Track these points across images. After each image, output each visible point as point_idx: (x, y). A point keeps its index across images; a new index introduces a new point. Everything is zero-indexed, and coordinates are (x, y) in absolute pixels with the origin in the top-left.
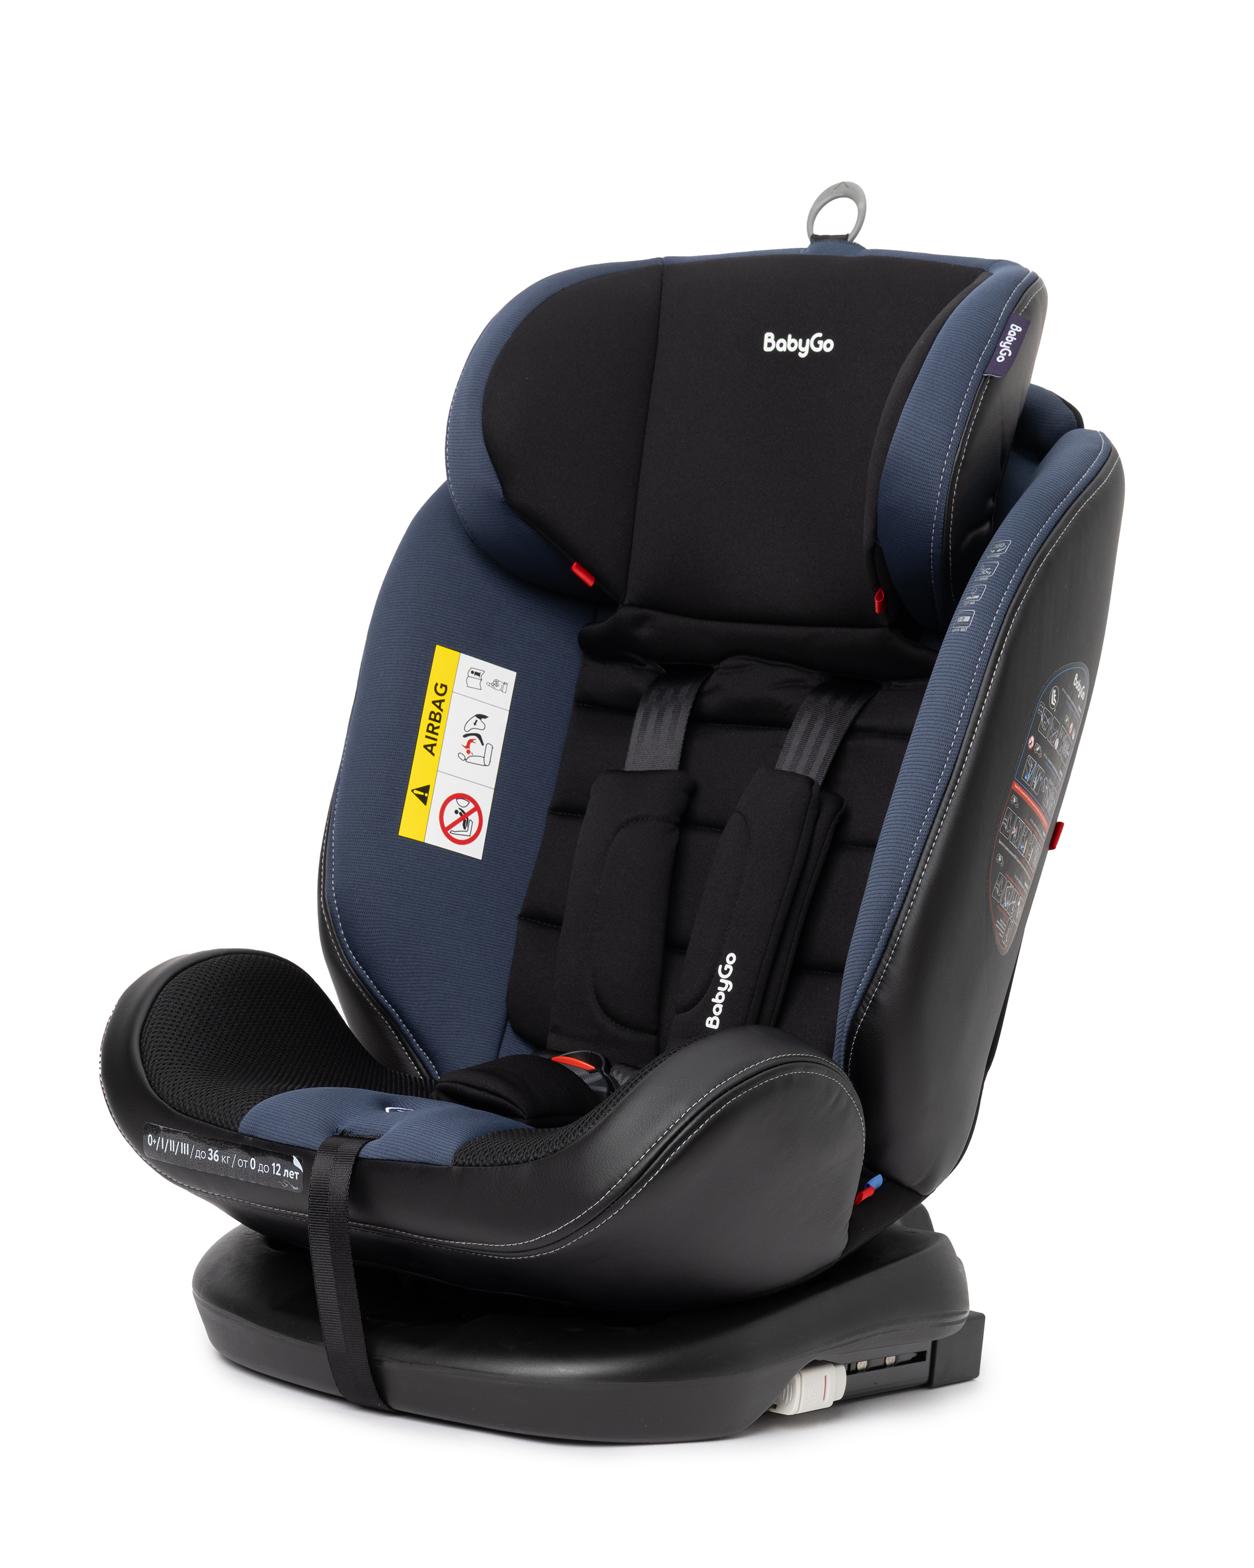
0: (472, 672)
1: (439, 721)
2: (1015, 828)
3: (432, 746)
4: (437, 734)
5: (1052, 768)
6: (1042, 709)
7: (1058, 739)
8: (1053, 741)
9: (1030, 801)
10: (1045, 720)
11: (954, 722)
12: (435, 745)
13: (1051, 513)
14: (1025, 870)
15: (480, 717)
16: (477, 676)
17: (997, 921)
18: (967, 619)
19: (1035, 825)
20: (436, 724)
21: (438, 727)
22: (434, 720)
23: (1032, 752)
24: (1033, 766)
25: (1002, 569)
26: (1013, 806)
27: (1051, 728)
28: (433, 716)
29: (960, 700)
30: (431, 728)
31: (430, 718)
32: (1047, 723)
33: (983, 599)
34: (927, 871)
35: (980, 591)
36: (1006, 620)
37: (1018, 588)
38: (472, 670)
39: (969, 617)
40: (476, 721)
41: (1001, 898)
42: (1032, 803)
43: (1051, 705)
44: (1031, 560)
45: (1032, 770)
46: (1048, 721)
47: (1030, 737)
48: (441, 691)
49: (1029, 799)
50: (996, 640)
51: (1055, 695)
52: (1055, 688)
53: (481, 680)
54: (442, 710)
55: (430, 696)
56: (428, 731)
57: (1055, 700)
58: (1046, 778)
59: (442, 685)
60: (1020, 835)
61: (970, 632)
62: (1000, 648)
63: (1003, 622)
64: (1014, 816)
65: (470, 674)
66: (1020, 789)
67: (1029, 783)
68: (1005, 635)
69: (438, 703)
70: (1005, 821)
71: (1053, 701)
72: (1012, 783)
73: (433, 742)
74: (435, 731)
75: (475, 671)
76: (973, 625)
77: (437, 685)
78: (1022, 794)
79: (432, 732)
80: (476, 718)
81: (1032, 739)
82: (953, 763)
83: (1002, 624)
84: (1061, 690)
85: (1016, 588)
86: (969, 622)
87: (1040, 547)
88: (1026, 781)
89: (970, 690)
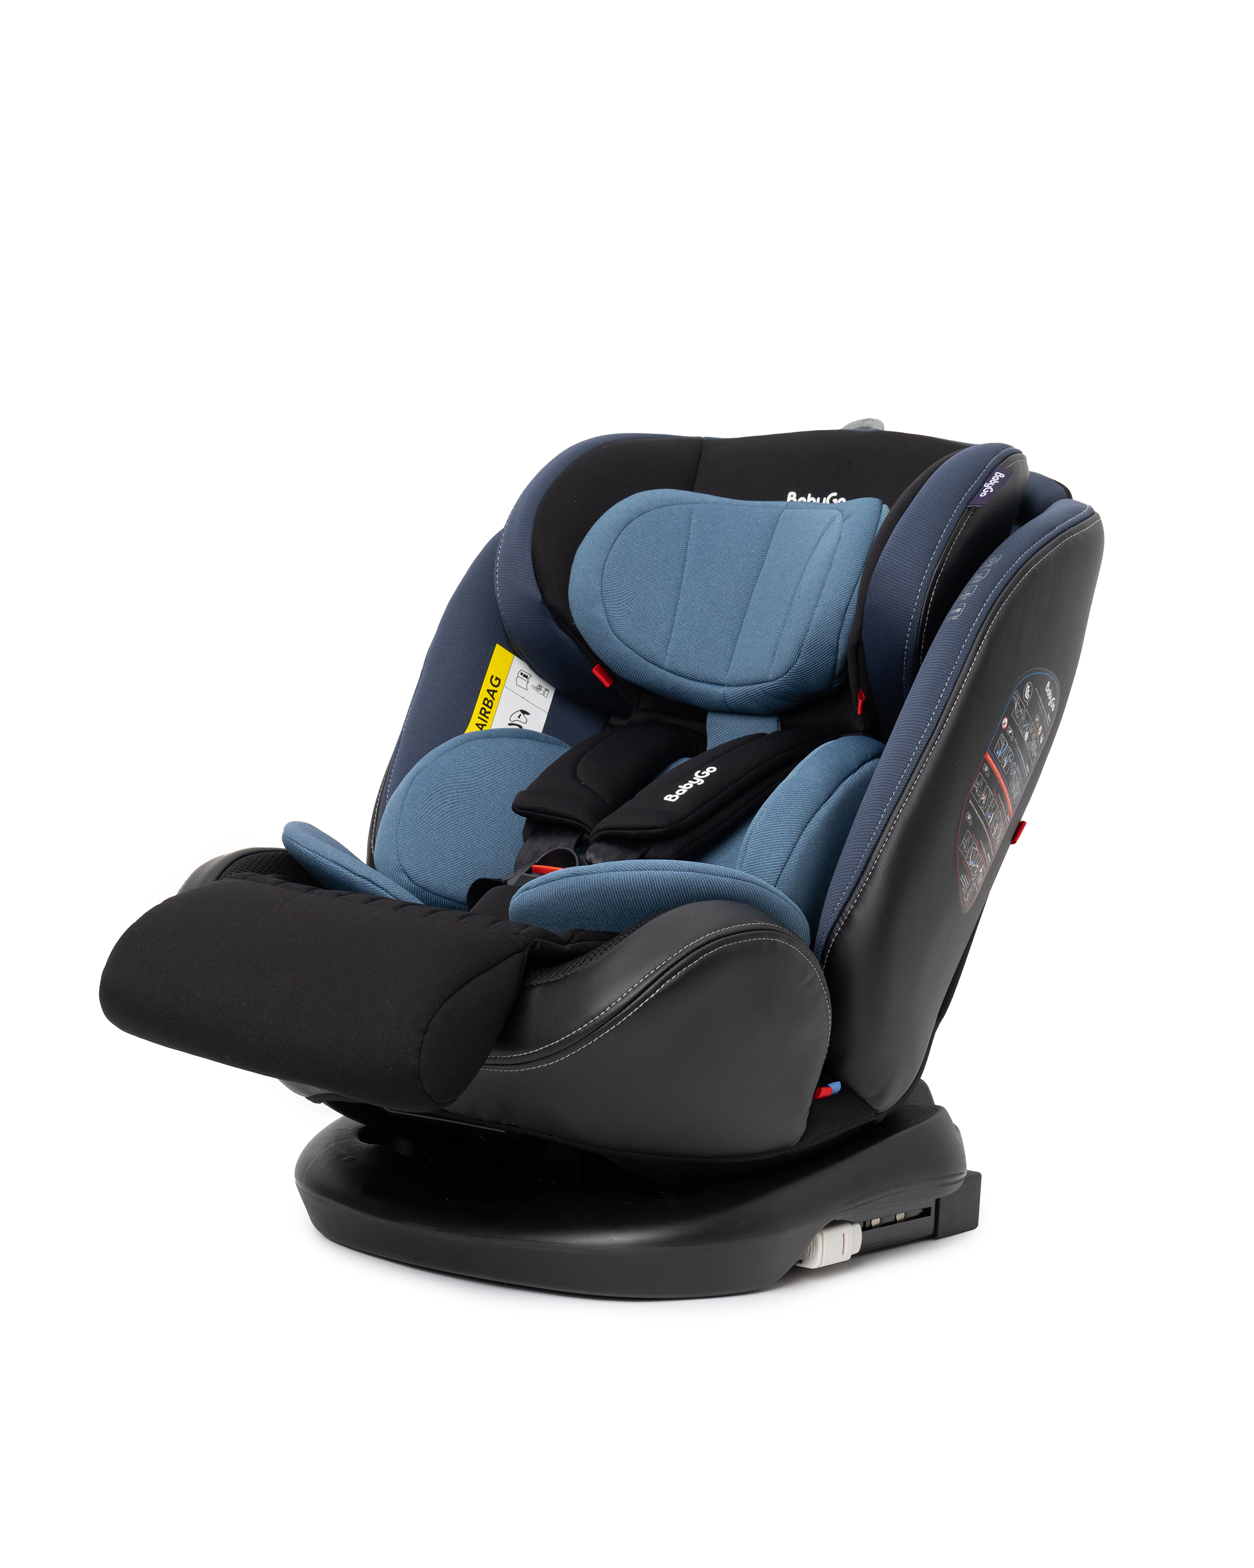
0: (522, 674)
1: (491, 708)
2: (985, 795)
3: (483, 725)
4: (488, 718)
5: (1021, 756)
6: (1017, 698)
7: (1028, 732)
8: (1023, 731)
9: (999, 776)
10: (1018, 708)
11: (940, 689)
12: (485, 725)
13: (1039, 539)
14: (989, 840)
15: (524, 712)
16: (525, 679)
17: (962, 875)
18: (958, 610)
19: (1002, 802)
20: (488, 709)
21: (489, 713)
22: (487, 705)
23: (1005, 731)
24: (1005, 746)
25: (992, 574)
26: (984, 774)
27: (1023, 718)
28: (486, 702)
29: (946, 672)
30: (483, 712)
31: (484, 703)
32: (1020, 713)
33: (974, 594)
34: (904, 809)
35: (972, 590)
36: (992, 611)
37: (1004, 588)
38: (521, 671)
39: (960, 609)
40: (520, 715)
41: (967, 855)
42: (1001, 780)
43: (1025, 697)
44: (1017, 569)
45: (1003, 748)
46: (1021, 711)
47: (1004, 718)
48: (496, 683)
49: (998, 774)
50: (981, 626)
51: (1029, 691)
52: (1029, 684)
53: (528, 682)
54: (494, 699)
55: (486, 685)
56: (481, 713)
57: (1028, 695)
58: (1014, 763)
59: (497, 678)
60: (988, 804)
61: (960, 619)
62: (985, 633)
63: (989, 613)
64: (984, 784)
65: (520, 675)
66: (991, 761)
67: (1000, 758)
68: (990, 623)
69: (492, 692)
70: (976, 784)
71: (1027, 696)
72: (985, 753)
73: (484, 723)
74: (486, 715)
75: (524, 673)
76: (963, 614)
77: (492, 677)
78: (993, 767)
79: (484, 715)
80: (520, 713)
81: (1006, 720)
82: (936, 722)
83: (988, 615)
84: (1034, 688)
85: (1002, 588)
86: (960, 612)
87: (1027, 561)
88: (998, 756)
89: (956, 665)
